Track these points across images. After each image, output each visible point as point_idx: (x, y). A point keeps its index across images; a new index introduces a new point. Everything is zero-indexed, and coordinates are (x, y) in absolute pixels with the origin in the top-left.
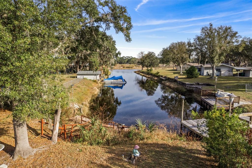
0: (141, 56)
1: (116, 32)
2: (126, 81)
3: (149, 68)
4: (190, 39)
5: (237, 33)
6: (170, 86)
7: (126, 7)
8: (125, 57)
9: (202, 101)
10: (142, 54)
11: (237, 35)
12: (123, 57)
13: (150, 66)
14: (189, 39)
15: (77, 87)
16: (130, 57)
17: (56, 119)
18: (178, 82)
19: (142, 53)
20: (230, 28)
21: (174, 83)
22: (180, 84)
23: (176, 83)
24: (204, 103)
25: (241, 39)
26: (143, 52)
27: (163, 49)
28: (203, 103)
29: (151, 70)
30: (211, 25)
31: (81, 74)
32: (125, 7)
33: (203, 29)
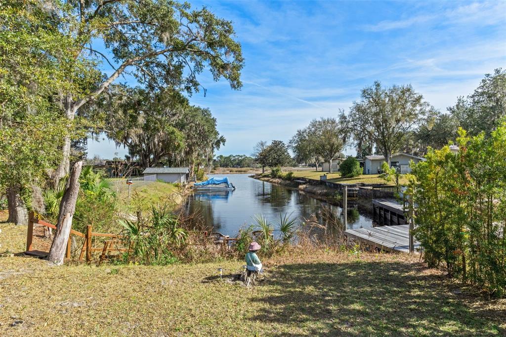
0: (260, 149)
1: (214, 79)
2: (234, 187)
3: (275, 169)
4: (344, 111)
5: (421, 97)
6: (313, 192)
7: (231, 22)
8: (234, 157)
9: (374, 209)
10: (263, 146)
11: (422, 101)
12: (231, 156)
13: (276, 165)
14: (342, 111)
15: (142, 191)
16: (241, 156)
17: (65, 208)
18: (327, 184)
19: (262, 144)
20: (409, 90)
21: (321, 187)
22: (330, 187)
23: (323, 187)
24: (380, 212)
25: (428, 109)
26: (264, 142)
27: (298, 131)
28: (378, 212)
29: (278, 171)
30: (378, 85)
31: (152, 172)
32: (229, 22)
33: (364, 92)
